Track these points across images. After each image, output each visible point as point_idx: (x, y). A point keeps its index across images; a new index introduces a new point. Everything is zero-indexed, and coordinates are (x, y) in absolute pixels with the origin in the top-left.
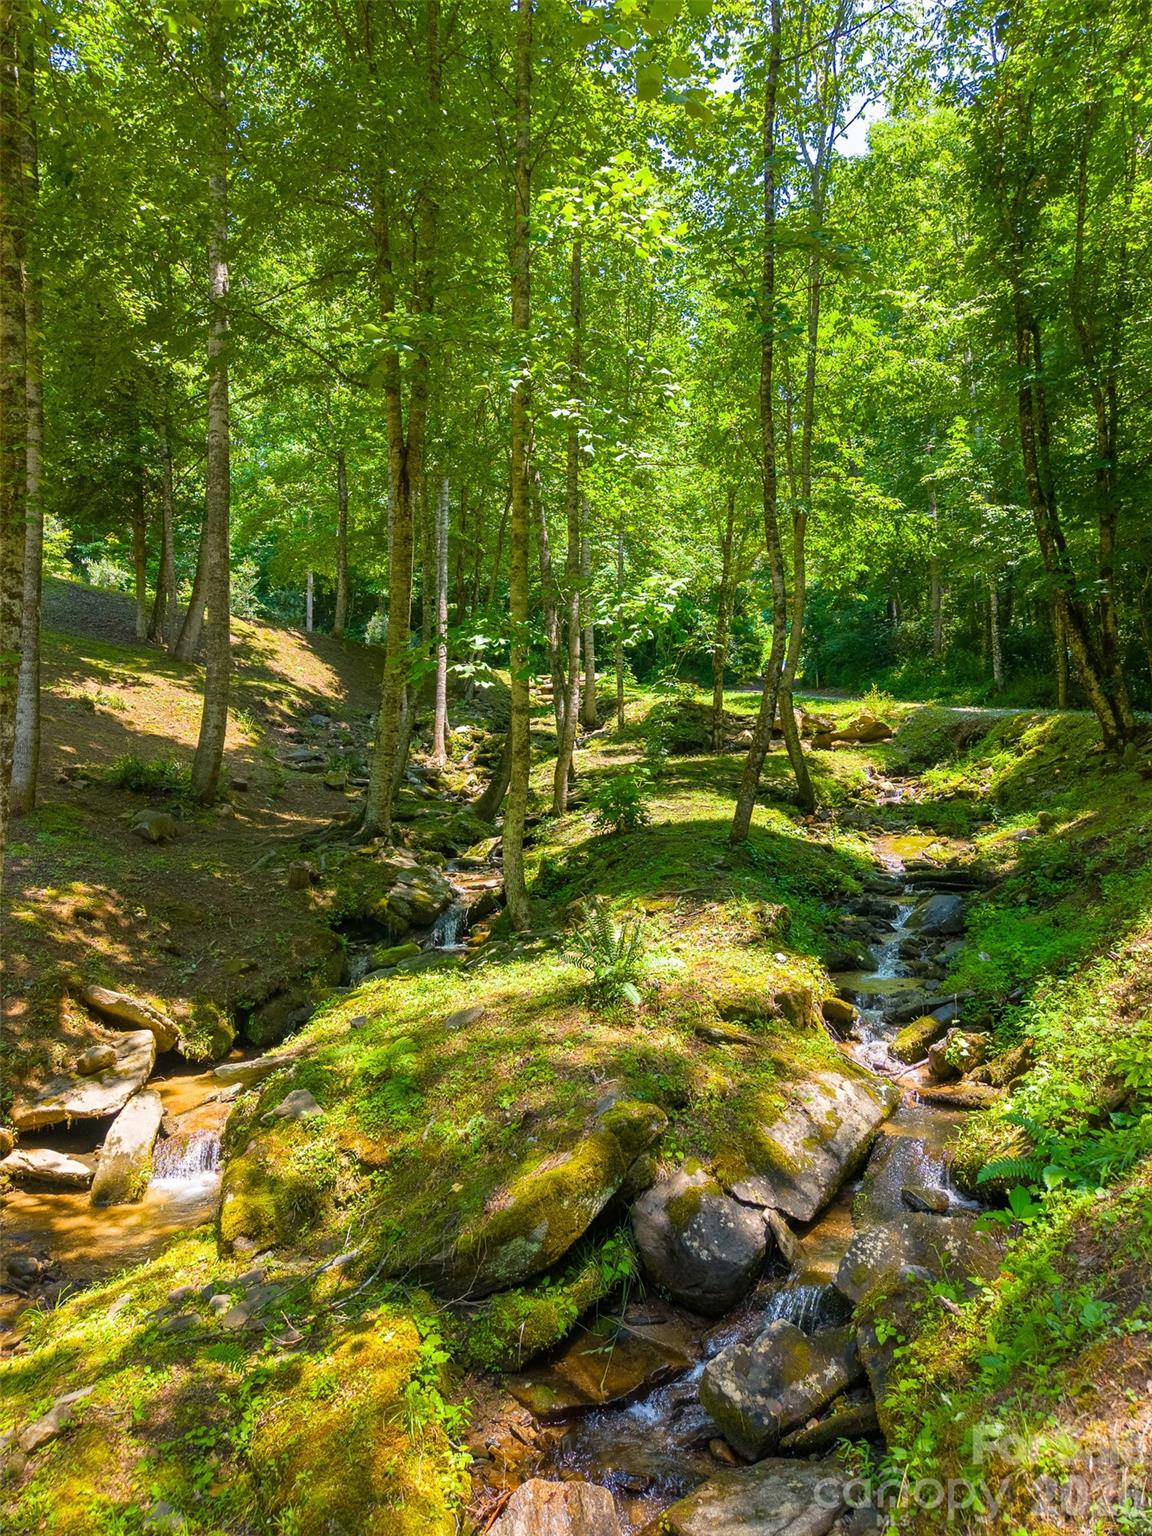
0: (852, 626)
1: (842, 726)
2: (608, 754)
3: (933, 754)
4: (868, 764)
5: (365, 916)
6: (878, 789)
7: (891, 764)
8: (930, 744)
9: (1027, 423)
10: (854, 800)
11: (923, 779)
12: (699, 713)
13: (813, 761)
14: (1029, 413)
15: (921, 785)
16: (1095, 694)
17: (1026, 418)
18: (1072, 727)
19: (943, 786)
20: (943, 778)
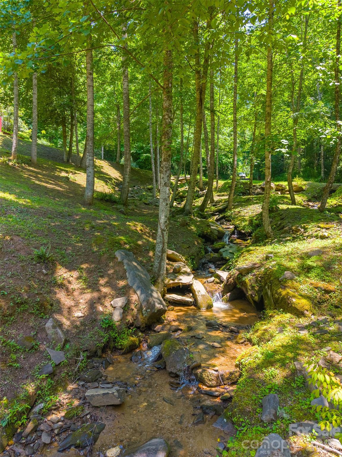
5: (203, 235)
6: (308, 205)
19: (331, 203)
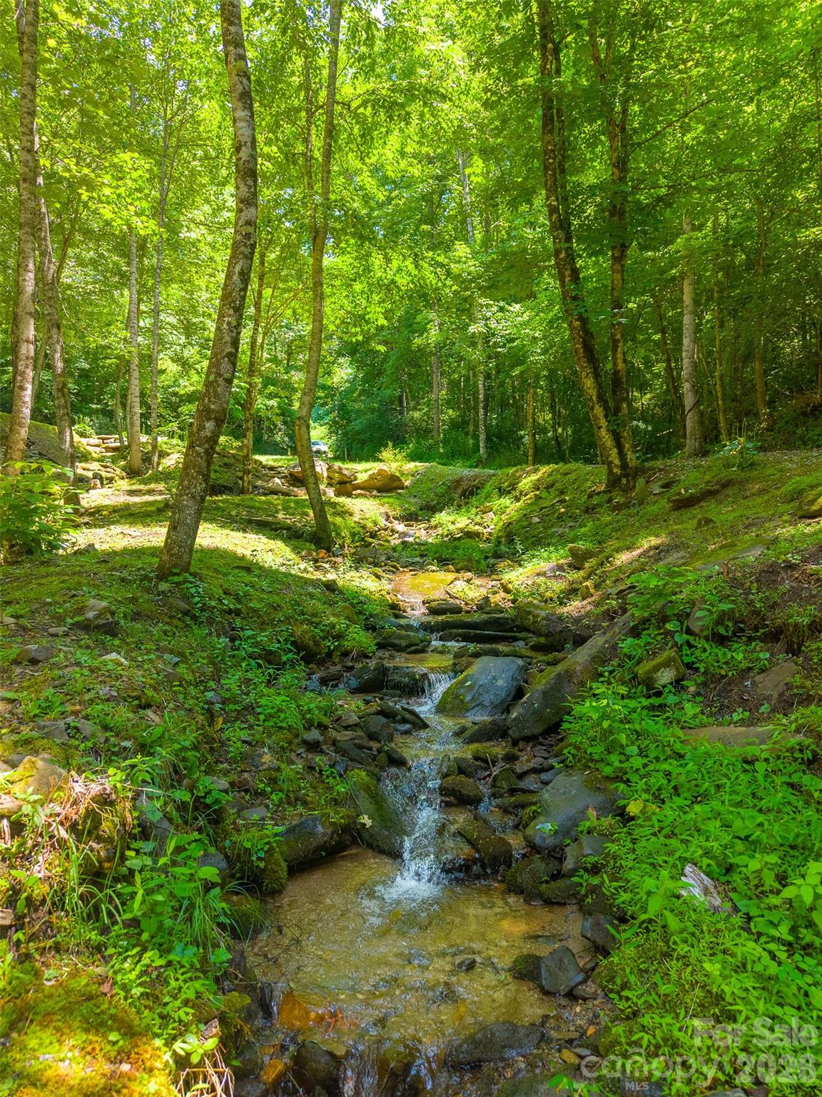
0: (373, 411)
1: (362, 478)
2: (132, 493)
3: (438, 503)
4: (386, 509)
6: (393, 531)
7: (405, 510)
8: (436, 495)
9: (549, 143)
10: (370, 540)
11: (433, 522)
12: (232, 461)
13: (334, 505)
14: (551, 132)
15: (430, 528)
16: (603, 432)
17: (548, 137)
18: (566, 474)
19: (452, 527)
20: (451, 521)
